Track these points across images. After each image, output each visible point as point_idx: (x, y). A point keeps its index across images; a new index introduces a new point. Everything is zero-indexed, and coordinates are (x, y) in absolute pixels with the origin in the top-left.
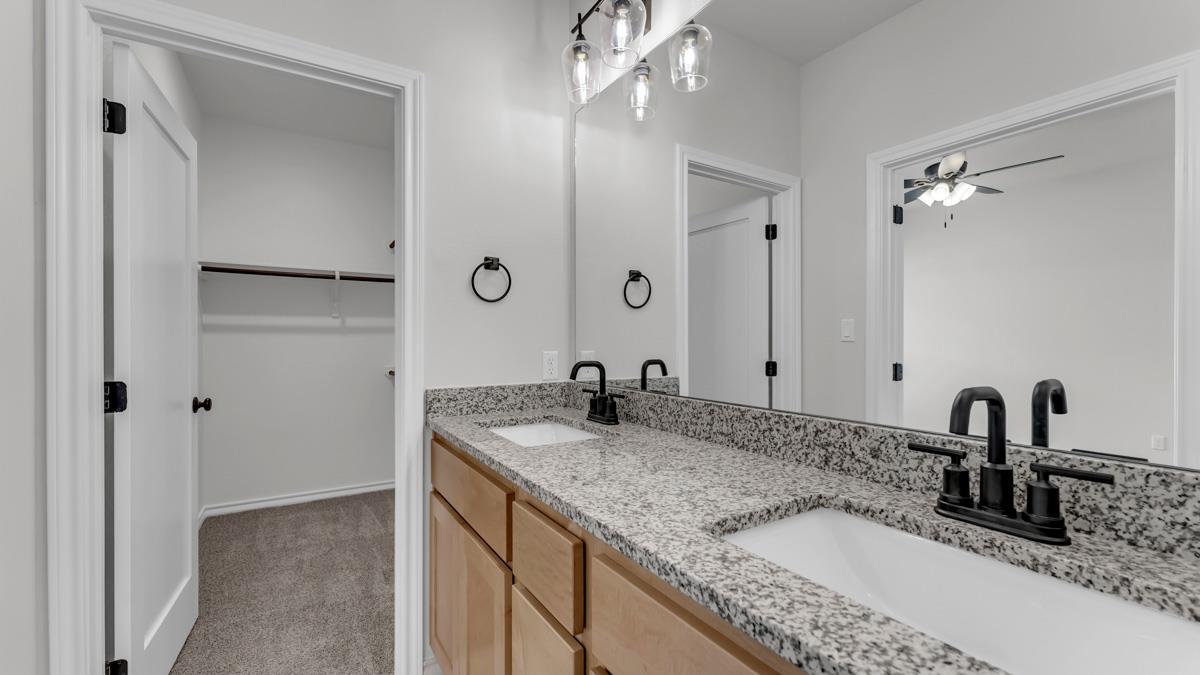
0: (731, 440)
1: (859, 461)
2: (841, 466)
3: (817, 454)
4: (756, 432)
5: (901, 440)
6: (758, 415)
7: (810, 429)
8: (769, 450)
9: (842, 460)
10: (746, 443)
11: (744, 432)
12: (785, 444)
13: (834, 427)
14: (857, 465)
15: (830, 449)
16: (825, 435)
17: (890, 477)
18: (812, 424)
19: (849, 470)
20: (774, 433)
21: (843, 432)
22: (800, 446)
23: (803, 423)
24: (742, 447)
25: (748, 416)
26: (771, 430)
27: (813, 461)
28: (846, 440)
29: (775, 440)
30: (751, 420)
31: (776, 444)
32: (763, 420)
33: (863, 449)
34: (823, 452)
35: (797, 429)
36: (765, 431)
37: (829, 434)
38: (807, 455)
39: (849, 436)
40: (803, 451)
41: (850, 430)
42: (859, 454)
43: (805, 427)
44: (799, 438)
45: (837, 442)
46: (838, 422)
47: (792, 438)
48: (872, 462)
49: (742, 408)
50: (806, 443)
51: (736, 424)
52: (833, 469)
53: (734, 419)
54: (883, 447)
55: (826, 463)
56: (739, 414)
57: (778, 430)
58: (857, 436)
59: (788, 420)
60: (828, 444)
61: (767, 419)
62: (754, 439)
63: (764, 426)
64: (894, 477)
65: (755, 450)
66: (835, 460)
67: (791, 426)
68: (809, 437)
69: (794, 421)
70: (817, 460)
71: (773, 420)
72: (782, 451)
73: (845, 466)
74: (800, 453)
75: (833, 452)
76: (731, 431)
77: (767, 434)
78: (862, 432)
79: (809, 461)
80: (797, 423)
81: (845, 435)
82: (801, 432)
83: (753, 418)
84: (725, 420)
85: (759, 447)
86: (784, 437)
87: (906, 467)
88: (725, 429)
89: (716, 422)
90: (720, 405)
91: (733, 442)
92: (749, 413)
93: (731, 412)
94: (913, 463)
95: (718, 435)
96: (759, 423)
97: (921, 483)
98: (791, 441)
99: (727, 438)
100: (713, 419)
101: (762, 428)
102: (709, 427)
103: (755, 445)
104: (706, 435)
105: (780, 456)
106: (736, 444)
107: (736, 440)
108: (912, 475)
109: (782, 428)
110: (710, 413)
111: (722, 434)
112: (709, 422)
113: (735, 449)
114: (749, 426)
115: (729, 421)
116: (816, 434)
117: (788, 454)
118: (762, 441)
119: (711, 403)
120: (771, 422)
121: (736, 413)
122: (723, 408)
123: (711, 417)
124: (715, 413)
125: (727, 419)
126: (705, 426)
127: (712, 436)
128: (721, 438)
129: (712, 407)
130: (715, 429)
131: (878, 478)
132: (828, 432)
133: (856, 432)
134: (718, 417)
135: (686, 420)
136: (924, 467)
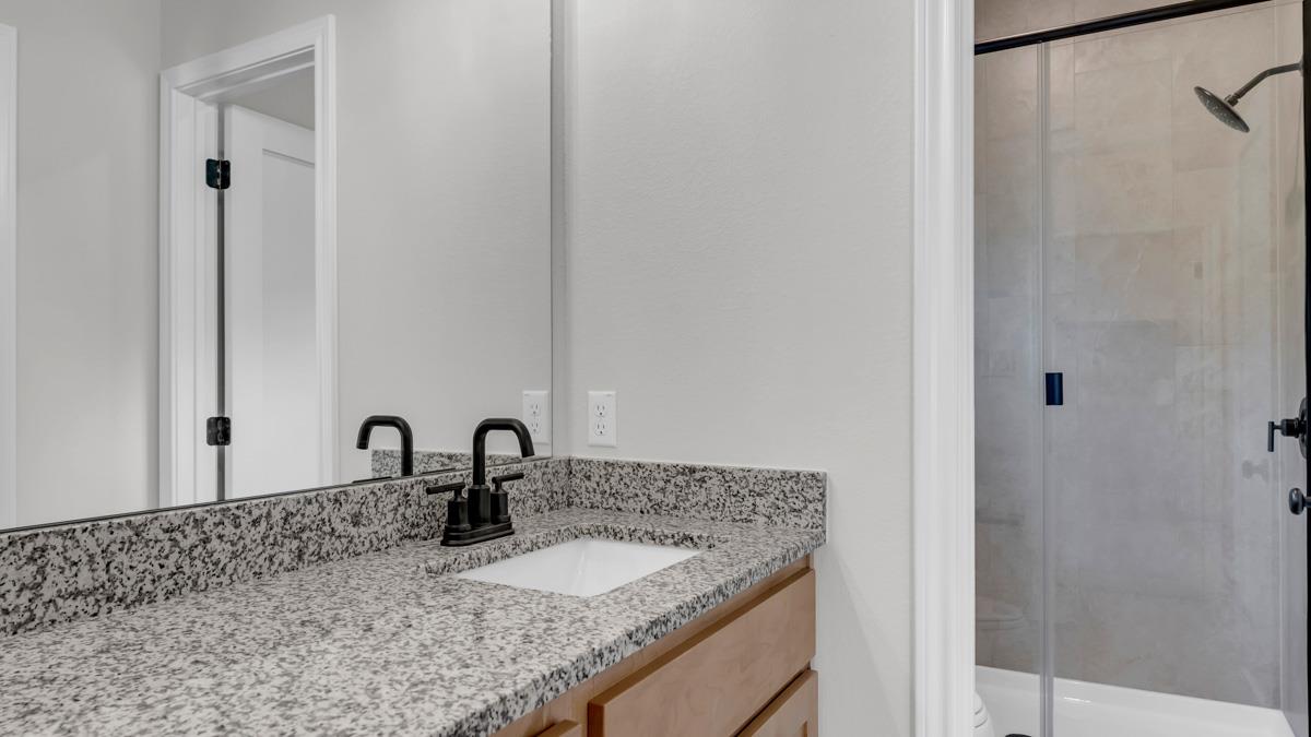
0: (108, 597)
1: (339, 536)
2: (319, 553)
3: (287, 552)
4: (174, 557)
5: (379, 493)
6: (177, 522)
7: (277, 515)
8: (201, 581)
9: (320, 545)
10: (148, 587)
11: (141, 567)
12: (234, 555)
13: (310, 503)
14: (337, 544)
15: (305, 536)
16: (299, 518)
17: (371, 542)
18: (279, 508)
19: (328, 555)
20: (215, 544)
21: (321, 505)
23: (265, 510)
24: (139, 600)
25: (154, 531)
26: (206, 541)
27: (280, 564)
28: (325, 515)
29: (216, 556)
30: (162, 536)
31: (216, 564)
32: (188, 529)
33: (344, 519)
34: (295, 543)
35: (255, 523)
36: (193, 547)
37: (303, 515)
38: (271, 559)
39: (329, 507)
40: (264, 555)
41: (329, 499)
42: (339, 527)
43: (269, 514)
44: (258, 538)
45: (313, 522)
46: (315, 493)
47: (248, 541)
48: (353, 531)
49: (137, 520)
50: (271, 540)
51: (122, 558)
52: (309, 562)
53: (114, 548)
54: (364, 510)
55: (300, 557)
56: (130, 532)
57: (220, 537)
58: (338, 505)
59: (240, 513)
60: (302, 530)
61: (198, 523)
62: (166, 572)
63: (193, 538)
64: (374, 540)
65: (169, 594)
66: (312, 548)
67: (245, 521)
68: (275, 529)
69: (250, 513)
70: (287, 558)
71: (211, 520)
72: (229, 570)
73: (324, 551)
74: (260, 561)
75: (309, 539)
76: (105, 577)
77: (195, 554)
78: (342, 497)
79: (274, 568)
80: (256, 513)
81: (323, 509)
82: (263, 524)
83: (166, 531)
84: (85, 559)
85: (181, 582)
86: (233, 544)
87: (384, 523)
88: (85, 580)
89: (52, 574)
90: (67, 530)
91: (109, 599)
92: (157, 523)
93: (104, 536)
94: (390, 516)
95: (60, 602)
96: (179, 536)
97: (396, 537)
98: (244, 547)
99: (91, 599)
100: (41, 570)
101: (185, 544)
102: (27, 594)
103: (171, 582)
104: (15, 618)
105: (225, 579)
106: (121, 600)
107: (119, 592)
108: (390, 528)
109: (229, 530)
110: (31, 559)
111: (75, 594)
112: (28, 580)
113: (119, 612)
114: (155, 552)
115: (98, 559)
116: (286, 520)
117: (240, 571)
118: (186, 569)
119: (33, 532)
120: (206, 528)
121: (119, 534)
122: (78, 534)
123: (33, 568)
124: (52, 554)
125: (91, 557)
126: (11, 597)
127: (39, 612)
128: (69, 606)
129: (40, 542)
130: (48, 592)
131: (360, 549)
132: (302, 512)
133: (336, 501)
134: (59, 561)
136: (399, 517)
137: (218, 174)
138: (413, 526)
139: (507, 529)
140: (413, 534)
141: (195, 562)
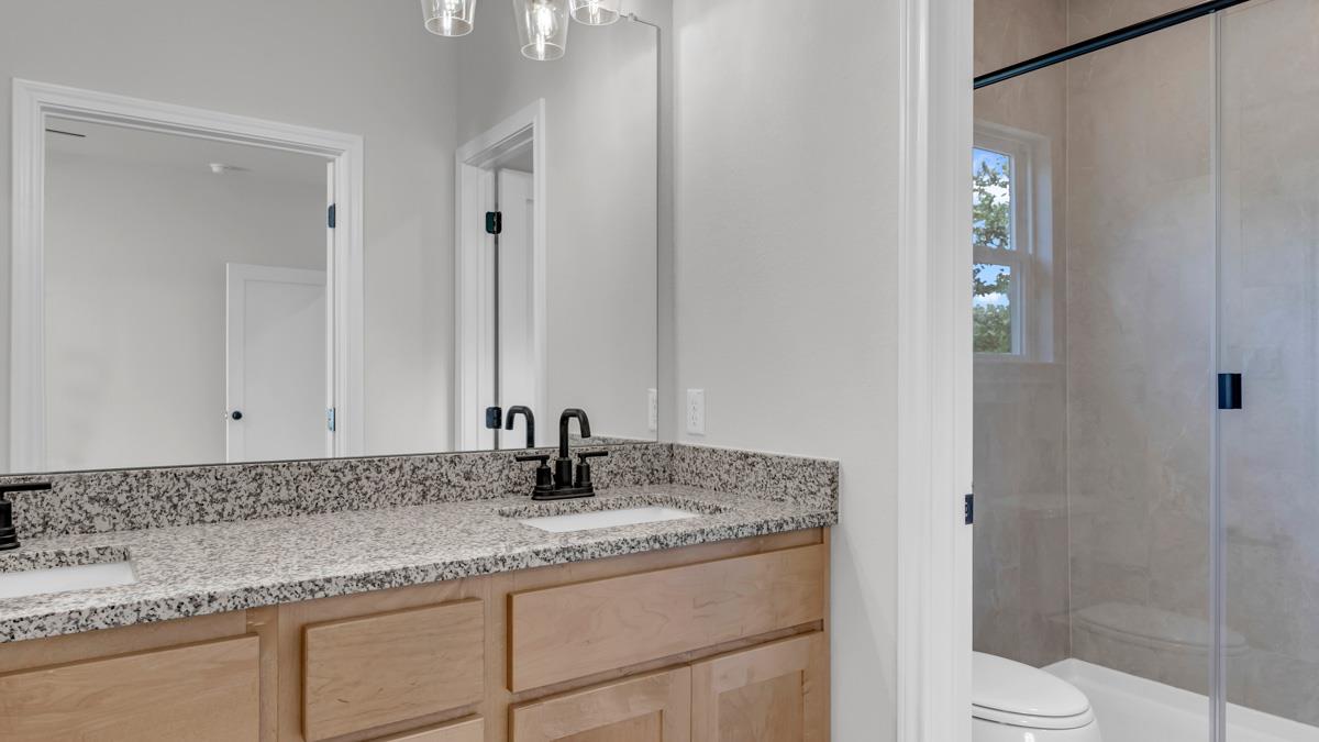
0: (296, 506)
1: (454, 486)
2: (438, 496)
3: (414, 493)
4: (337, 487)
5: (487, 459)
6: (339, 466)
7: (407, 467)
8: (355, 503)
9: (439, 490)
10: (321, 503)
11: (317, 491)
12: (377, 490)
13: (432, 461)
14: (453, 491)
15: (427, 483)
16: (423, 471)
17: (480, 492)
18: (409, 463)
19: (445, 497)
20: (364, 482)
21: (440, 464)
22: (395, 488)
23: (398, 464)
24: (316, 510)
25: (325, 471)
26: (358, 480)
27: (409, 500)
28: (442, 470)
29: (364, 490)
30: (329, 474)
31: (365, 494)
32: (346, 471)
33: (458, 475)
34: (421, 488)
35: (392, 471)
36: (350, 482)
37: (426, 469)
38: (403, 495)
39: (446, 466)
40: (398, 493)
41: (446, 460)
42: (455, 480)
43: (401, 467)
44: (394, 481)
45: (434, 474)
46: (435, 456)
47: (386, 483)
48: (465, 483)
49: (315, 463)
50: (403, 483)
51: (305, 484)
52: (431, 501)
53: (301, 478)
54: (474, 469)
55: (424, 497)
56: (310, 470)
57: (368, 478)
58: (453, 465)
59: (380, 464)
60: (426, 479)
61: (353, 468)
62: (332, 496)
63: (350, 476)
64: (482, 491)
65: (334, 510)
66: (433, 492)
67: (384, 470)
68: (406, 476)
69: (388, 464)
70: (415, 497)
71: (361, 467)
72: (373, 500)
73: (442, 495)
74: (395, 496)
75: (431, 485)
76: (295, 494)
77: (351, 486)
78: (457, 460)
79: (404, 502)
80: (392, 465)
81: (442, 466)
82: (397, 472)
83: (333, 471)
84: (284, 483)
85: (342, 503)
86: (376, 483)
87: (491, 480)
88: (284, 495)
89: (266, 489)
90: (274, 466)
91: (298, 508)
92: (326, 466)
93: (295, 471)
94: (496, 476)
95: (270, 505)
96: (341, 475)
97: (501, 491)
98: (384, 486)
99: (287, 506)
100: (260, 486)
101: (345, 480)
102: (252, 499)
103: (335, 502)
104: (246, 511)
105: (371, 505)
106: (305, 509)
107: (304, 504)
108: (495, 485)
109: (373, 474)
110: (254, 479)
111: (279, 502)
112: (253, 491)
113: (303, 516)
114: (325, 483)
115: (292, 483)
116: (413, 471)
117: (381, 500)
118: (345, 495)
119: (256, 465)
120: (358, 471)
121: (304, 470)
122: (280, 468)
123: (255, 484)
124: (265, 478)
125: (288, 481)
126: (244, 499)
127: (259, 509)
128: (275, 508)
129: (259, 470)
130: (264, 499)
131: (470, 496)
132: (425, 467)
133: (452, 461)
134: (270, 482)
135: (199, 499)
136: (503, 477)
137: (494, 222)
138: (515, 484)
139: (589, 492)
140: (516, 489)
141: (352, 492)
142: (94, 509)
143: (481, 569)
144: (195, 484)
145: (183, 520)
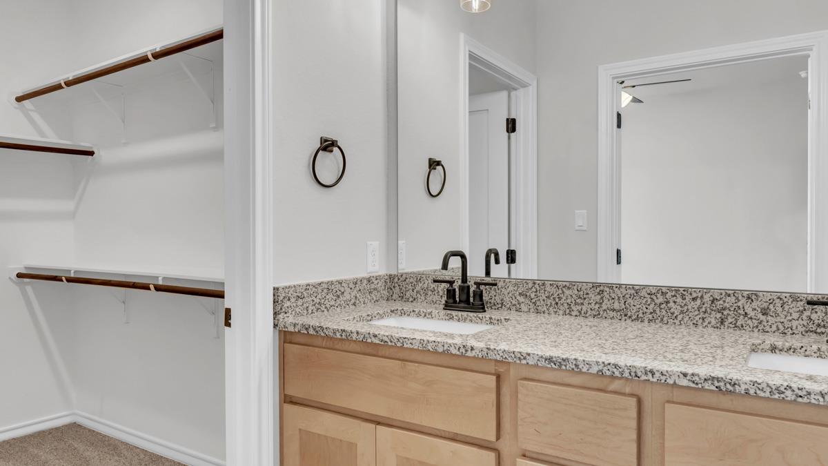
0: (624, 314)
1: (751, 318)
2: (735, 324)
3: (713, 318)
4: (652, 306)
5: (785, 300)
6: (653, 292)
7: (707, 298)
8: (665, 319)
9: (736, 319)
10: (641, 315)
11: (638, 306)
12: (682, 312)
13: (729, 296)
14: (750, 322)
15: (725, 313)
16: (721, 302)
17: (778, 327)
18: (709, 295)
19: (742, 326)
20: (672, 304)
21: (737, 298)
22: (697, 313)
23: (700, 295)
24: (637, 319)
25: (643, 293)
26: (667, 302)
27: (709, 323)
28: (740, 304)
29: (672, 310)
30: (646, 296)
31: (673, 314)
32: (659, 295)
33: (754, 309)
34: (719, 315)
35: (694, 299)
36: (661, 304)
37: (724, 301)
38: (703, 319)
39: (742, 302)
40: (700, 316)
41: (743, 296)
42: (752, 314)
43: (702, 297)
44: (696, 307)
45: (731, 306)
46: (733, 292)
47: (690, 307)
48: (762, 317)
49: (637, 288)
50: (704, 309)
51: (630, 301)
52: (728, 327)
53: (627, 296)
54: (771, 306)
55: (722, 322)
56: (633, 292)
57: (675, 302)
58: (750, 301)
59: (684, 293)
60: (724, 309)
61: (663, 294)
62: (648, 311)
63: (661, 299)
64: (781, 326)
65: (650, 321)
66: (730, 320)
67: (688, 298)
68: (706, 305)
69: (691, 294)
70: (713, 322)
71: (670, 294)
72: (679, 319)
73: (739, 323)
74: (697, 318)
75: (728, 314)
76: (624, 307)
77: (662, 306)
78: (754, 297)
79: (705, 324)
80: (694, 295)
81: (739, 301)
82: (699, 302)
83: (649, 294)
84: (617, 298)
85: (655, 317)
86: (681, 307)
87: (790, 318)
88: (616, 306)
89: (606, 301)
90: (611, 286)
91: (626, 315)
92: (644, 290)
93: (623, 290)
94: (795, 315)
95: (608, 311)
96: (655, 298)
97: (801, 329)
98: (688, 310)
99: (618, 313)
100: (602, 298)
101: (658, 301)
102: (598, 306)
103: (650, 316)
104: (594, 312)
105: (677, 322)
106: (630, 317)
107: (629, 314)
108: (795, 323)
109: (679, 300)
110: (599, 294)
111: (613, 310)
112: (598, 301)
113: (629, 321)
114: (644, 302)
115: (621, 299)
116: (713, 302)
117: (685, 320)
118: (658, 312)
119: (600, 285)
120: (667, 297)
121: (629, 291)
122: (614, 288)
123: (599, 297)
124: (605, 294)
125: (619, 298)
126: (593, 305)
127: (601, 313)
128: (611, 314)
129: (602, 288)
130: (604, 307)
131: (767, 328)
132: (724, 299)
133: (749, 298)
134: (608, 296)
135: (569, 301)
136: (804, 317)
138: (819, 325)
140: (819, 330)
141: (663, 310)
142: (521, 299)
143: (633, 374)
144: (568, 292)
145: (561, 312)
